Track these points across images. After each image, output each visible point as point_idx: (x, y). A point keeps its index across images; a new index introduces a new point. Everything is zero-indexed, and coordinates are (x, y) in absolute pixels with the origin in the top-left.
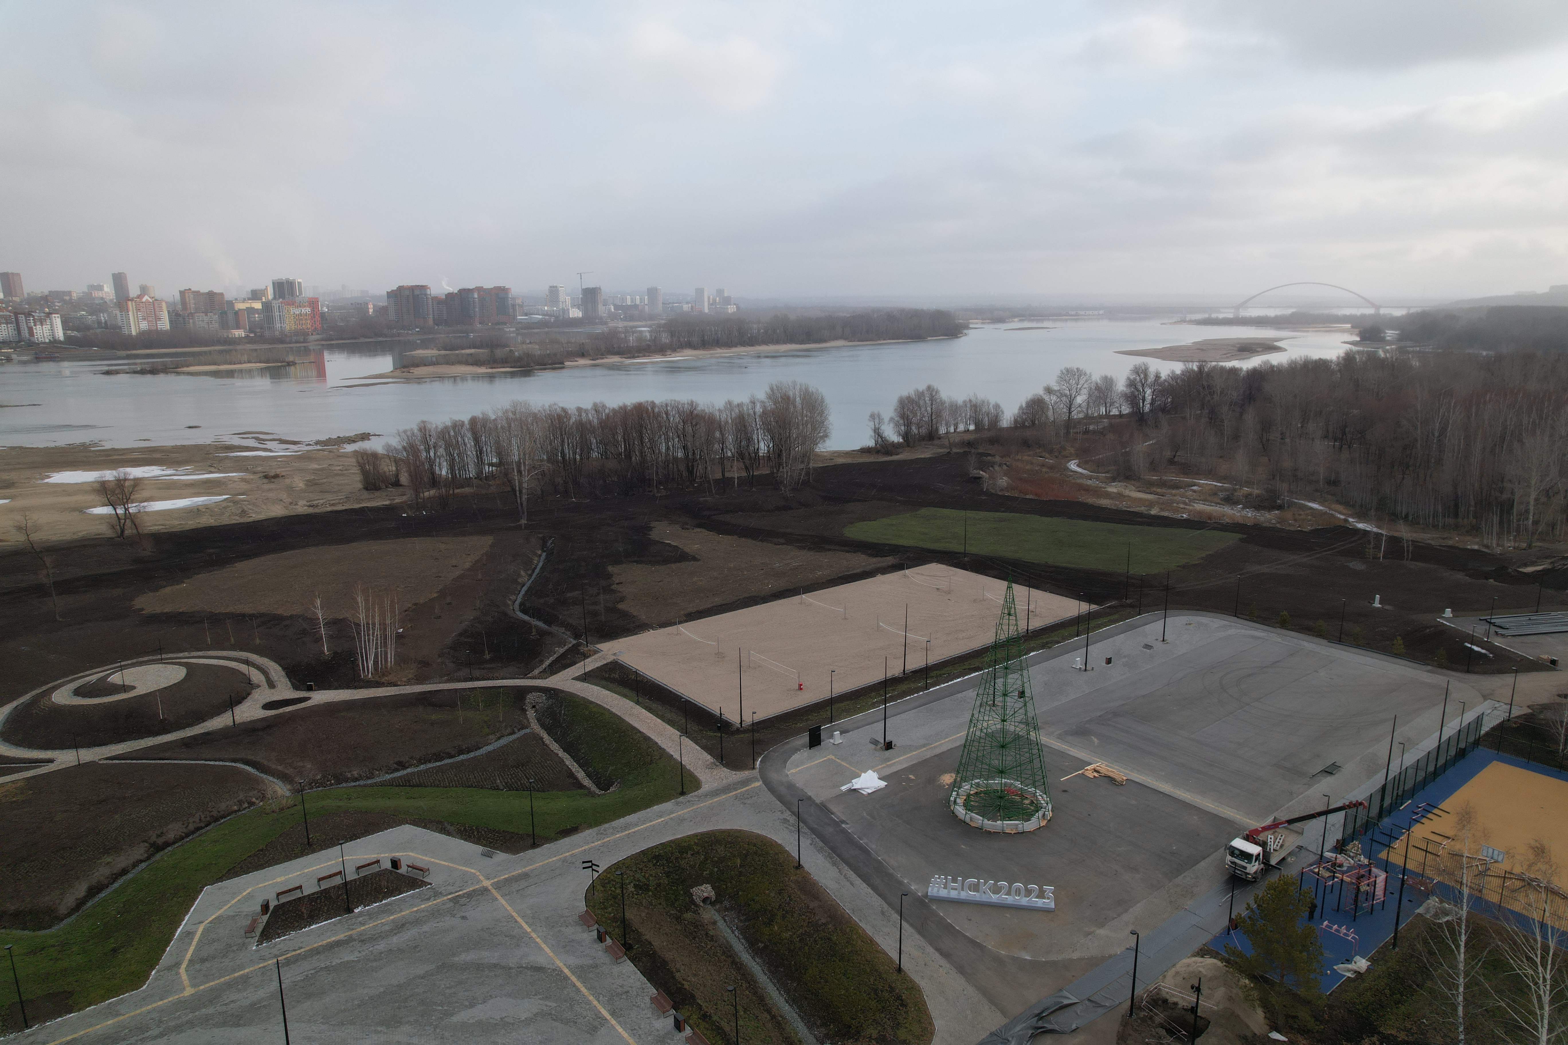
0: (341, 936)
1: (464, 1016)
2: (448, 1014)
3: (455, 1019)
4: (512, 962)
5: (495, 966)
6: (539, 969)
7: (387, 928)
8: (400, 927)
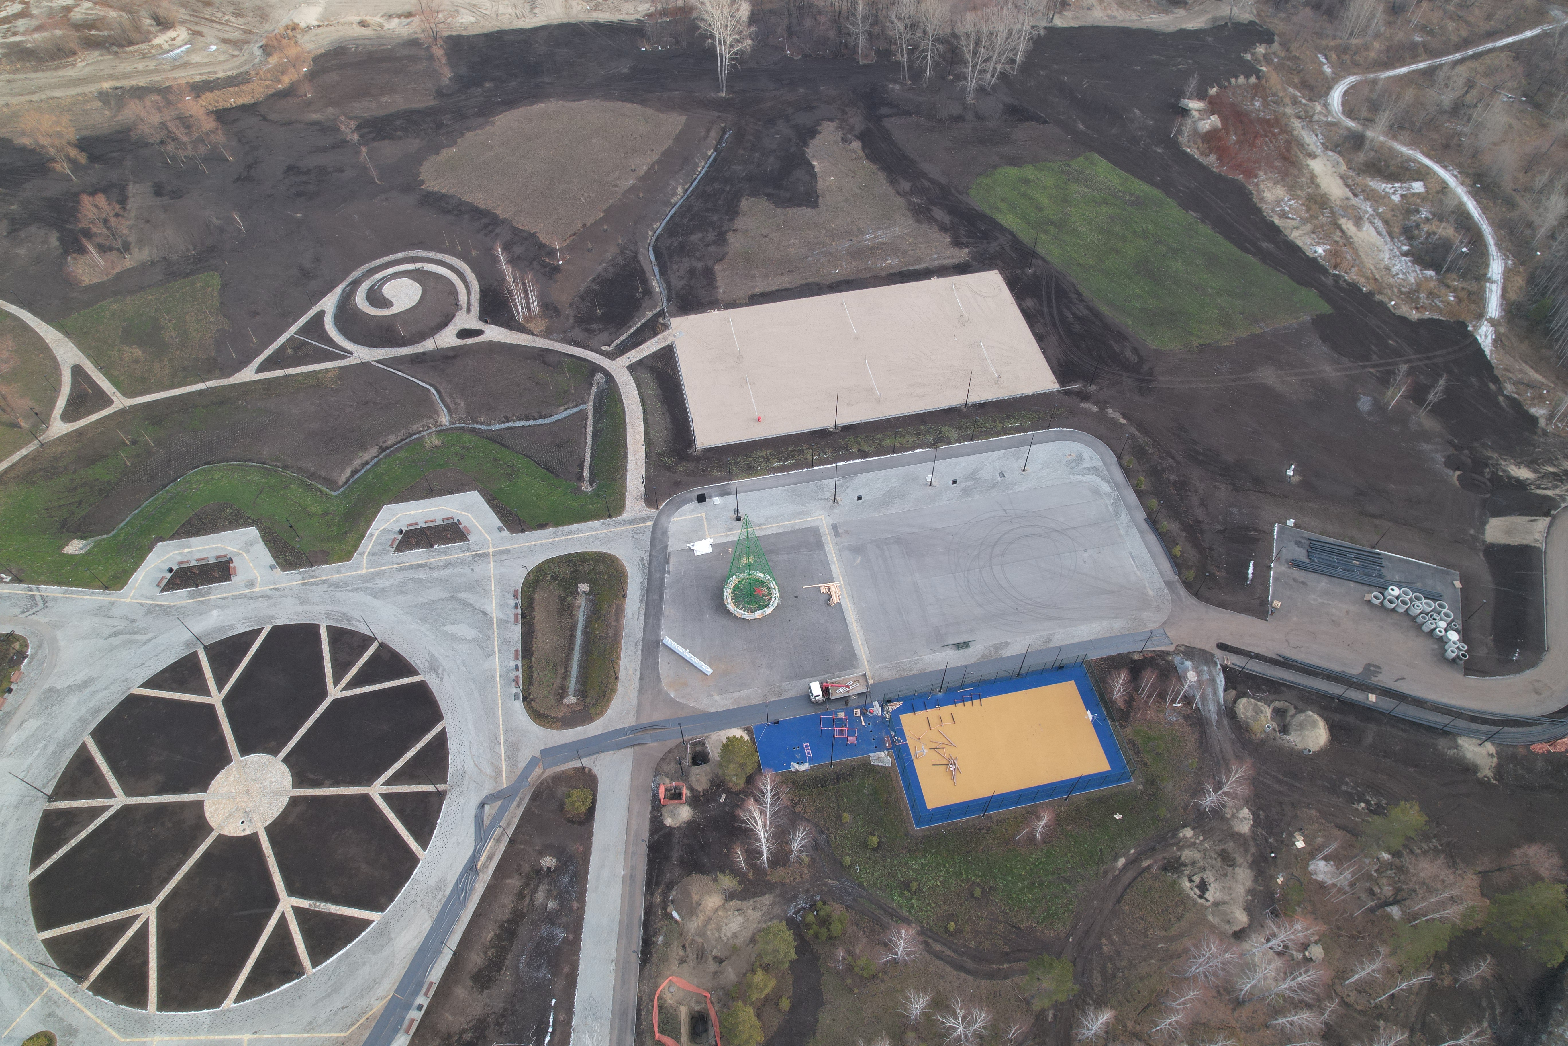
0: (423, 562)
1: (448, 628)
2: (444, 625)
3: (445, 628)
4: (478, 606)
5: (471, 605)
6: (485, 614)
7: (442, 564)
8: (447, 565)
